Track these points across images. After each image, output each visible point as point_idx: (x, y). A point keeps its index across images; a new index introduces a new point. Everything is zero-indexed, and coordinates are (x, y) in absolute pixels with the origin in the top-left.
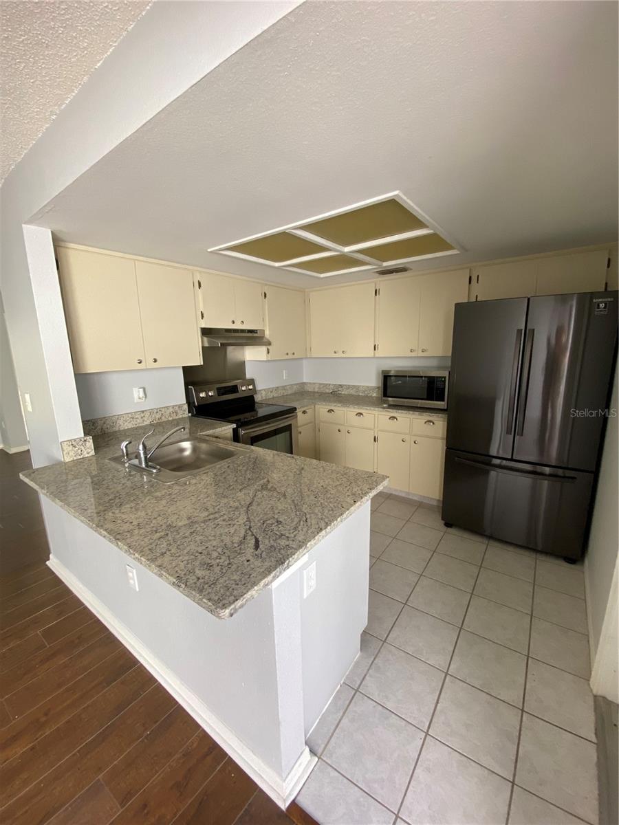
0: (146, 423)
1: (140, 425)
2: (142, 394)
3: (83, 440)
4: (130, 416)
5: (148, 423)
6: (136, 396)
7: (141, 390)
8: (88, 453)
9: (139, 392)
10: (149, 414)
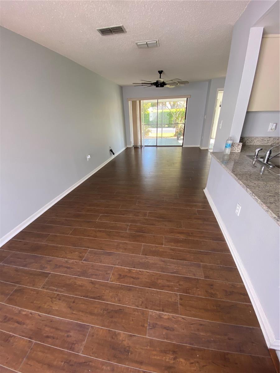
0: (269, 144)
1: (265, 144)
2: (274, 127)
3: (238, 144)
4: (262, 138)
5: (270, 144)
6: (270, 128)
7: (275, 125)
8: (238, 151)
9: (273, 125)
10: (273, 139)
